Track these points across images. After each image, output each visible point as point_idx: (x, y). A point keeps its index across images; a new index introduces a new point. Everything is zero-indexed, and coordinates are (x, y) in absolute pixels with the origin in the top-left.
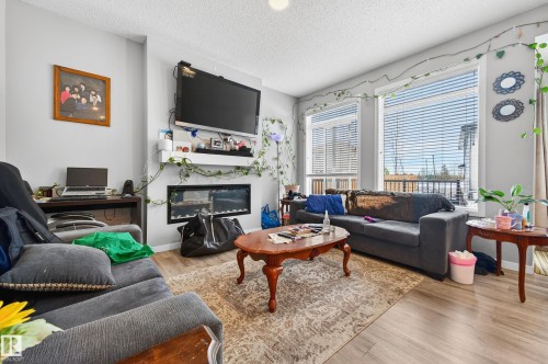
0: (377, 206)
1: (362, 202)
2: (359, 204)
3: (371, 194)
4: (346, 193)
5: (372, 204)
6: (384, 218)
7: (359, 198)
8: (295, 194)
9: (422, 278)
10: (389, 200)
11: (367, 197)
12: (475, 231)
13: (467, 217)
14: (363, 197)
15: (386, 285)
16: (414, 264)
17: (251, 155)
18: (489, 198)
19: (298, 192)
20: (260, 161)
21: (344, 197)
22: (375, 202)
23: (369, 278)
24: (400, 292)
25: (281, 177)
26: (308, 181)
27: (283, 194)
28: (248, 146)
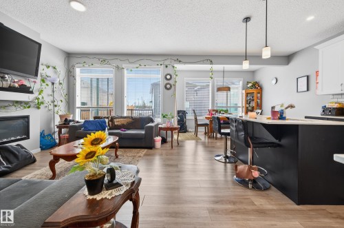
0: (125, 123)
1: (117, 122)
2: (116, 123)
3: (122, 117)
4: (108, 118)
5: (123, 122)
6: (129, 129)
7: (115, 120)
8: (70, 121)
9: (146, 150)
10: (131, 120)
11: (120, 120)
12: (161, 129)
13: (158, 124)
14: (118, 120)
15: (134, 156)
16: (143, 146)
17: (32, 92)
18: (164, 117)
19: (71, 119)
20: (40, 97)
21: (107, 120)
22: (124, 121)
23: (127, 156)
24: (140, 157)
25: (56, 109)
26: (78, 111)
27: (58, 121)
28: (28, 85)
